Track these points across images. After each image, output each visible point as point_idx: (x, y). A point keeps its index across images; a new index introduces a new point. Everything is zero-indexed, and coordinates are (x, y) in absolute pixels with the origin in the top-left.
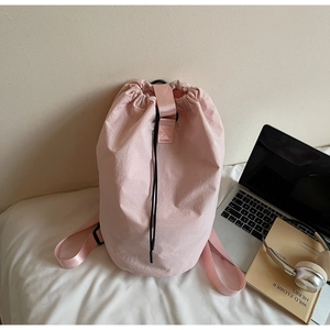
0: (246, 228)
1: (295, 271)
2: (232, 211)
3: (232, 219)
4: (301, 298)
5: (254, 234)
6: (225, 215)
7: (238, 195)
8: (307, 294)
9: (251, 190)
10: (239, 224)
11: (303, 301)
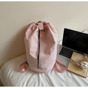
0: (66, 56)
1: (80, 64)
2: (61, 53)
3: (62, 55)
4: (83, 71)
5: (68, 57)
6: (60, 54)
7: (62, 48)
8: (84, 70)
9: (66, 46)
10: (64, 55)
11: (84, 72)
